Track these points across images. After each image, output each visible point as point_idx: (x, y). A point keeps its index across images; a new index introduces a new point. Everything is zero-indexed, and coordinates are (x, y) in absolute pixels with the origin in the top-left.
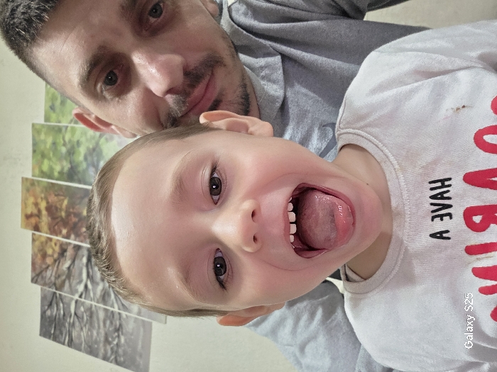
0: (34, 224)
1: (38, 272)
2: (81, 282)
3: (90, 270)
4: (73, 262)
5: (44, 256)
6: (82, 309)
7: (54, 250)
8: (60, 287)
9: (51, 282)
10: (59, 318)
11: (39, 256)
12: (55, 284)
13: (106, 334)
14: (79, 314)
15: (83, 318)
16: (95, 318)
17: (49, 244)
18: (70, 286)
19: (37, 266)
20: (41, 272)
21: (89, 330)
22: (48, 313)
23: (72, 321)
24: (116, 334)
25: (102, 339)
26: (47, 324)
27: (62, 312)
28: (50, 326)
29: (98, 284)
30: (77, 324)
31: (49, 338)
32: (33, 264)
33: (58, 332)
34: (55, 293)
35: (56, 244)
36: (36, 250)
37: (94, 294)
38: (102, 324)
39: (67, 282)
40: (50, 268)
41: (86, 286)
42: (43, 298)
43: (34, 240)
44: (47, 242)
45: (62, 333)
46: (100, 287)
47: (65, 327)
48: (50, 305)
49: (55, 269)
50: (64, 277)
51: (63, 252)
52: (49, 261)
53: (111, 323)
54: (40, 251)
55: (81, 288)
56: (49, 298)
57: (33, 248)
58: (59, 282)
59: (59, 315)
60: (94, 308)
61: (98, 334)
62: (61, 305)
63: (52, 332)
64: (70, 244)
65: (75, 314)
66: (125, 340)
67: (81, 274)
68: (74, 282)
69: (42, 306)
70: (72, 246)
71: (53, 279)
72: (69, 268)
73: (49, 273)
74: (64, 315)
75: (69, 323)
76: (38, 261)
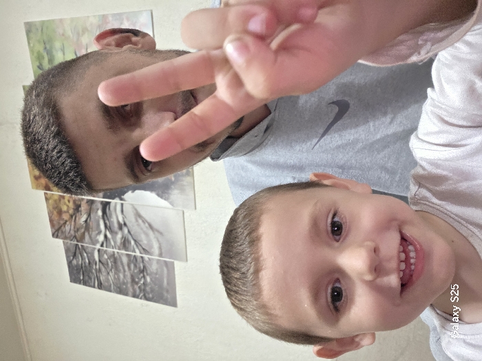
0: (44, 185)
1: (57, 227)
2: (100, 233)
3: (107, 222)
4: (89, 215)
5: (60, 212)
6: (106, 257)
7: (68, 206)
8: (82, 239)
9: (71, 235)
10: (85, 266)
11: (55, 213)
12: (75, 237)
13: (132, 276)
14: (103, 260)
15: (108, 264)
16: (119, 263)
17: (62, 201)
18: (90, 237)
19: (55, 222)
20: (60, 228)
21: (115, 273)
22: (74, 262)
23: (98, 267)
24: (142, 275)
25: (129, 280)
26: (75, 272)
27: (87, 261)
28: (79, 273)
29: (116, 233)
30: (103, 269)
31: (80, 283)
32: (51, 221)
33: (86, 278)
34: (77, 245)
35: (69, 201)
36: (51, 208)
37: (115, 242)
38: (126, 268)
39: (86, 234)
40: (68, 223)
41: (106, 236)
42: (67, 251)
43: (47, 199)
44: (60, 200)
45: (90, 278)
46: (119, 236)
47: (92, 273)
48: (75, 255)
49: (73, 223)
50: (83, 230)
51: (77, 207)
52: (65, 217)
53: (135, 266)
54: (54, 208)
55: (101, 238)
56: (73, 249)
57: (48, 207)
58: (79, 234)
59: (85, 263)
60: (116, 255)
61: (124, 276)
62: (85, 255)
63: (82, 278)
64: (83, 199)
65: (100, 261)
66: (151, 279)
67: (98, 225)
68: (94, 234)
69: (68, 257)
70: (85, 201)
71: (72, 232)
72: (86, 221)
73: (67, 228)
74: (89, 263)
75: (96, 269)
76: (55, 217)
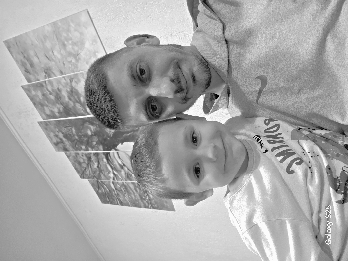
0: (63, 148)
1: (81, 172)
2: (110, 172)
3: (112, 165)
4: (99, 162)
5: (79, 163)
6: (118, 186)
7: (83, 159)
8: (99, 177)
9: (92, 176)
10: (108, 193)
11: (76, 164)
12: (95, 176)
13: (139, 195)
14: (118, 189)
15: (122, 190)
16: (129, 189)
17: (78, 156)
18: (104, 175)
19: (79, 170)
20: (83, 172)
21: (128, 195)
22: (100, 191)
23: (116, 193)
24: (146, 194)
25: (139, 198)
26: (103, 197)
28: (105, 197)
29: (120, 171)
30: (120, 194)
31: (108, 203)
32: (76, 169)
33: (111, 200)
34: (98, 181)
35: (82, 155)
36: (73, 162)
37: (122, 177)
38: (134, 191)
39: (101, 174)
40: (87, 169)
41: (114, 174)
42: (93, 185)
43: (68, 156)
44: (76, 156)
45: (114, 200)
46: (123, 172)
47: (114, 197)
48: (99, 188)
49: (90, 169)
50: (98, 172)
51: (89, 159)
52: (84, 165)
53: (140, 189)
54: (75, 161)
55: (112, 175)
56: (96, 184)
57: (70, 161)
58: (96, 175)
59: (107, 191)
60: (125, 184)
61: (135, 196)
62: (105, 186)
63: (108, 200)
64: (91, 153)
65: (116, 189)
67: (107, 168)
68: (106, 173)
69: (95, 189)
70: (93, 154)
71: (92, 174)
72: (98, 166)
73: (88, 172)
74: (110, 191)
75: (116, 194)
76: (78, 167)
